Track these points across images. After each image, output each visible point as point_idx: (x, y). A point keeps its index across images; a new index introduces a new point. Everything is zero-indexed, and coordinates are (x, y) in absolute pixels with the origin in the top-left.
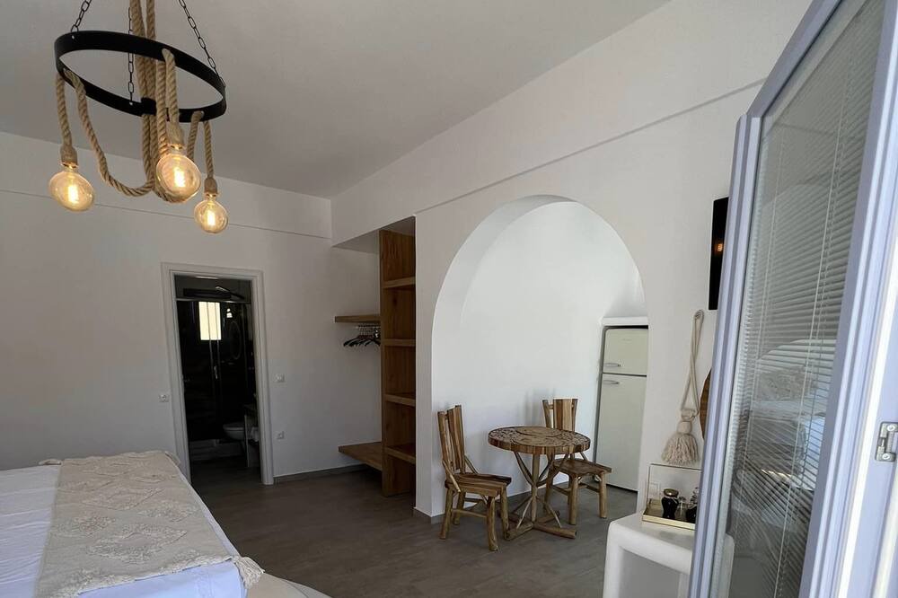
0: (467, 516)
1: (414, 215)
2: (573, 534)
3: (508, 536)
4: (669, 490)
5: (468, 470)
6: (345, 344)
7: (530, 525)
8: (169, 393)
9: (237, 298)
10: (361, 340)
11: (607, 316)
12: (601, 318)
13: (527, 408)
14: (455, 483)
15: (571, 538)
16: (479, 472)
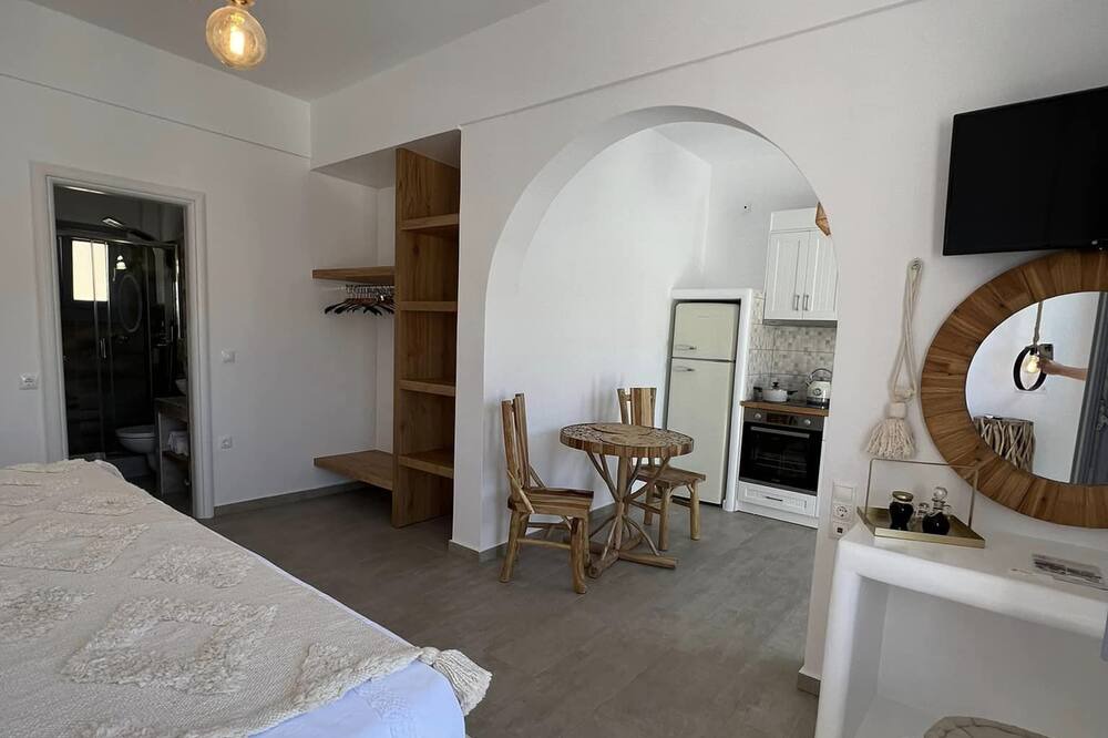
0: (530, 546)
1: (460, 128)
2: (674, 563)
3: (594, 570)
4: (903, 494)
5: (533, 484)
6: (327, 310)
7: (616, 555)
8: (37, 375)
9: (135, 237)
10: (350, 305)
11: (677, 287)
12: (669, 290)
13: (593, 400)
14: (526, 501)
15: (672, 568)
16: (547, 486)
